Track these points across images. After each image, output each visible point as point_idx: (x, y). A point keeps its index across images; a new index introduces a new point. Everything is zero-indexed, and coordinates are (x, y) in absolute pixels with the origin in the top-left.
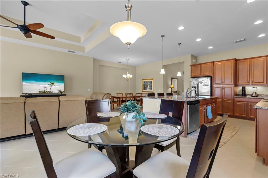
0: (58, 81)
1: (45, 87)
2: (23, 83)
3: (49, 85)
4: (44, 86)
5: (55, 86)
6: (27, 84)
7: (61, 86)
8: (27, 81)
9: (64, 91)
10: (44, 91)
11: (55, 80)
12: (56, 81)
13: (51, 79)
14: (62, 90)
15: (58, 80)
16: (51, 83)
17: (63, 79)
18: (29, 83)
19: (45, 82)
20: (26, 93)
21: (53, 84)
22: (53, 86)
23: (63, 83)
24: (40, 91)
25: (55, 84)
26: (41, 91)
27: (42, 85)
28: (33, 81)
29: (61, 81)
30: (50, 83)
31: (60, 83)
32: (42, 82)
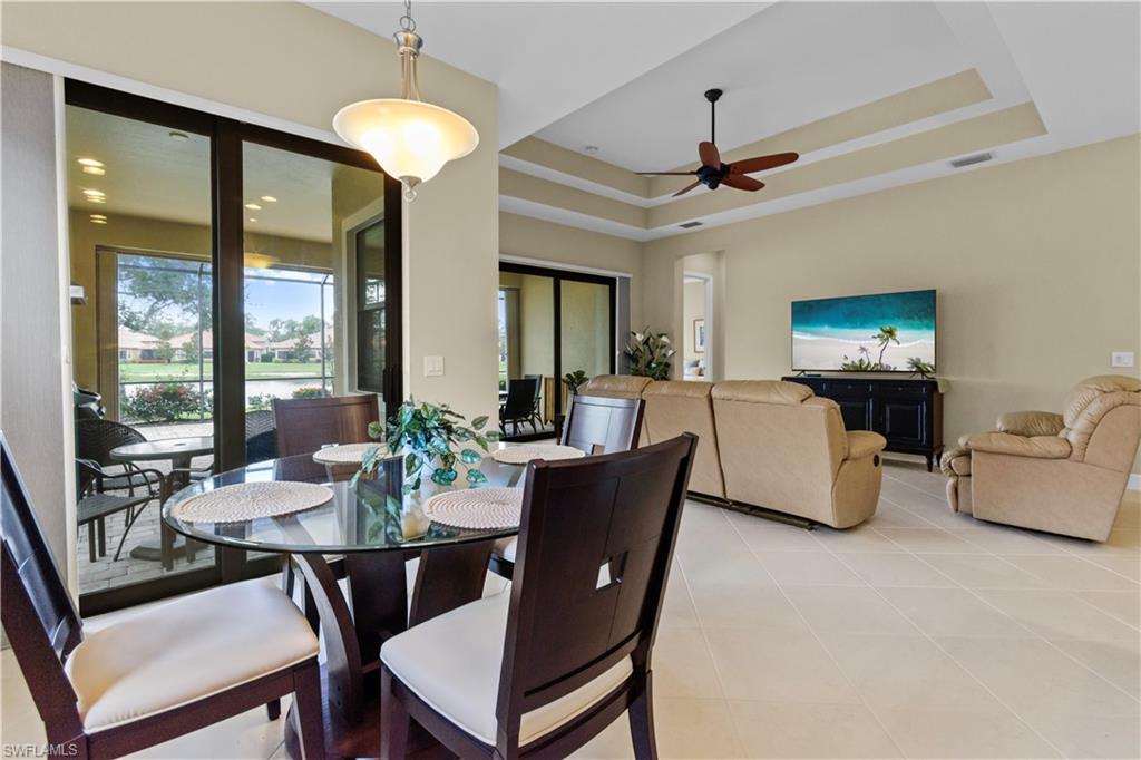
0: (911, 321)
1: (863, 349)
2: (794, 336)
3: (878, 341)
4: (859, 342)
5: (896, 345)
6: (808, 337)
7: (923, 341)
8: (808, 328)
9: (933, 363)
10: (858, 363)
11: (899, 317)
12: (901, 323)
13: (883, 316)
14: (924, 361)
15: (911, 318)
16: (882, 329)
17: (929, 310)
18: (813, 333)
19: (864, 327)
20: (803, 371)
21: (891, 333)
22: (891, 343)
23: (928, 327)
24: (846, 362)
25: (899, 334)
26: (849, 362)
27: (854, 339)
28: (823, 325)
29: (920, 318)
30: (881, 332)
31: (919, 328)
32: (853, 328)
